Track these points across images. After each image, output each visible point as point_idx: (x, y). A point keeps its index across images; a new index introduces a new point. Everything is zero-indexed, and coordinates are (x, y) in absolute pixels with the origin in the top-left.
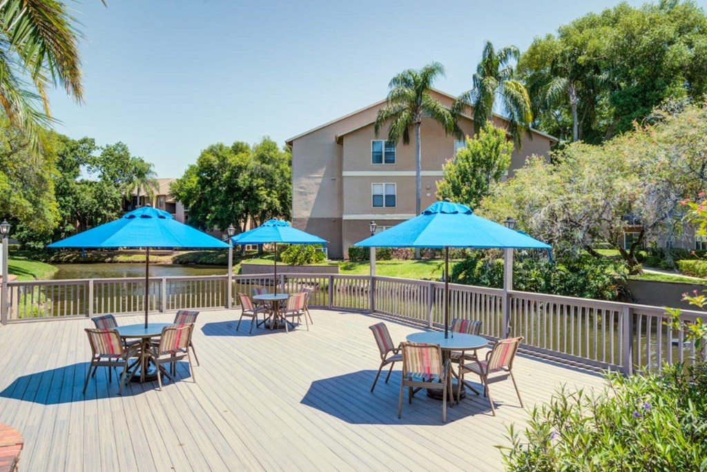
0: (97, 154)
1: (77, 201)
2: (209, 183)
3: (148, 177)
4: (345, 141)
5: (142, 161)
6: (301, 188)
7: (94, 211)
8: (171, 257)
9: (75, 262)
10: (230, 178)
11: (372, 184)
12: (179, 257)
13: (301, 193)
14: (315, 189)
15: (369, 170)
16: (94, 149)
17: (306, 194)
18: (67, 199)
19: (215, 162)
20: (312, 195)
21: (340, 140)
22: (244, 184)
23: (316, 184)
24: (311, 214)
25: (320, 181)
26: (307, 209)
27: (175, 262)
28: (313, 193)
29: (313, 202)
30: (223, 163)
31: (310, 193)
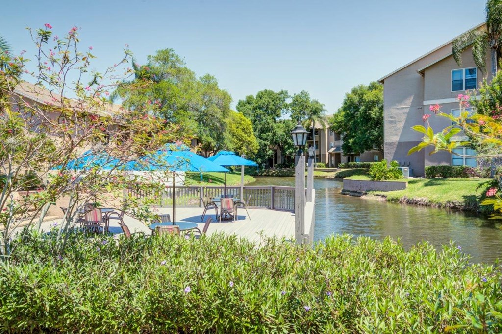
0: (289, 101)
1: (274, 134)
2: (353, 116)
3: (321, 114)
4: (426, 73)
5: (317, 103)
6: (391, 117)
7: (284, 140)
8: (335, 173)
9: (277, 176)
10: (365, 112)
11: (452, 109)
12: (340, 173)
13: (391, 122)
14: (404, 118)
15: (448, 98)
16: (287, 97)
17: (395, 122)
18: (267, 133)
19: (356, 99)
20: (400, 123)
21: (422, 73)
22: (375, 115)
23: (404, 113)
24: (400, 139)
25: (407, 110)
26: (397, 135)
27: (336, 177)
28: (401, 121)
29: (401, 129)
30: (361, 100)
31: (399, 122)
